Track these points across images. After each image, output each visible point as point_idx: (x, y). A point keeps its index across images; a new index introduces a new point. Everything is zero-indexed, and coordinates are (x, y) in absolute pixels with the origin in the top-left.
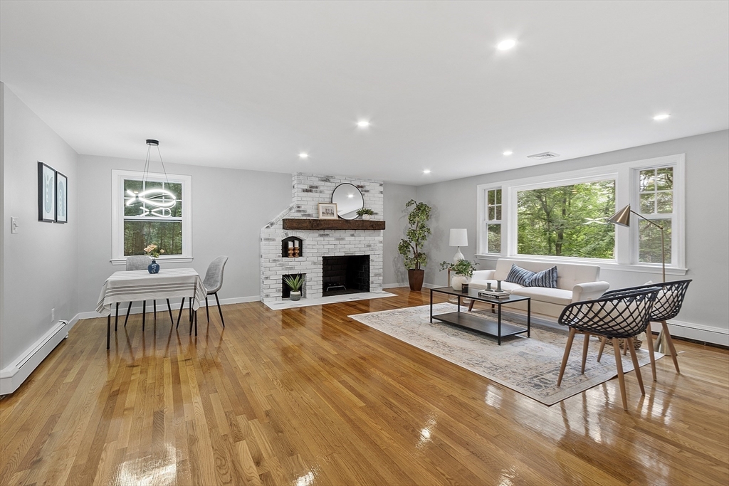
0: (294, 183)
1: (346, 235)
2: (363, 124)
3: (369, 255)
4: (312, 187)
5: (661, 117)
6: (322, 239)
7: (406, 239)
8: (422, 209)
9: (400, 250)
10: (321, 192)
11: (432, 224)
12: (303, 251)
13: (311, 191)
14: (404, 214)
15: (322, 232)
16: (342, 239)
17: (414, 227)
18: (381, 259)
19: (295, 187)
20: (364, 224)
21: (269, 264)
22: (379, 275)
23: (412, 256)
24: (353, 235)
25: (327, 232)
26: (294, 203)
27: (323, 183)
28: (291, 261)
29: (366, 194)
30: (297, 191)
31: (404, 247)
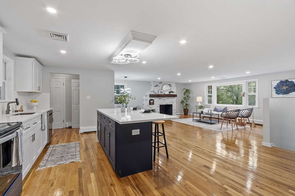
0: (151, 84)
1: (166, 98)
2: (179, 74)
3: (172, 105)
4: (157, 85)
5: (248, 72)
6: (159, 100)
7: (183, 100)
8: (187, 91)
9: (181, 103)
10: (159, 86)
11: (190, 95)
12: (154, 103)
13: (156, 86)
14: (182, 92)
15: (159, 98)
16: (165, 100)
17: (185, 96)
18: (176, 106)
19: (152, 85)
20: (171, 95)
21: (146, 107)
22: (175, 110)
23: (185, 105)
24: (168, 99)
25: (161, 98)
26: (152, 90)
27: (160, 84)
28: (151, 106)
29: (171, 87)
30: (153, 87)
31: (182, 102)
